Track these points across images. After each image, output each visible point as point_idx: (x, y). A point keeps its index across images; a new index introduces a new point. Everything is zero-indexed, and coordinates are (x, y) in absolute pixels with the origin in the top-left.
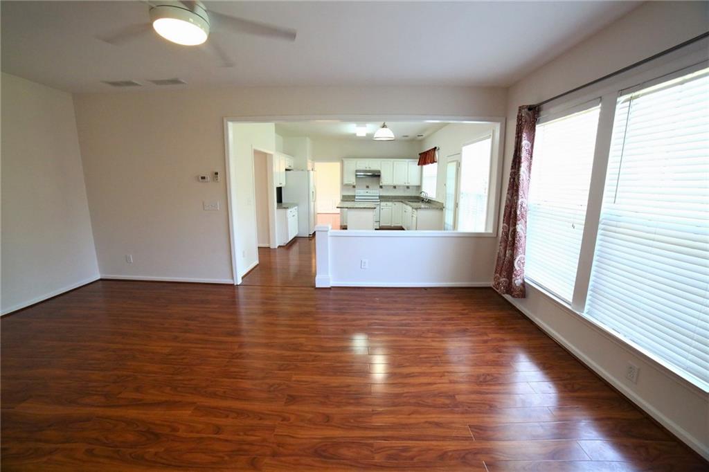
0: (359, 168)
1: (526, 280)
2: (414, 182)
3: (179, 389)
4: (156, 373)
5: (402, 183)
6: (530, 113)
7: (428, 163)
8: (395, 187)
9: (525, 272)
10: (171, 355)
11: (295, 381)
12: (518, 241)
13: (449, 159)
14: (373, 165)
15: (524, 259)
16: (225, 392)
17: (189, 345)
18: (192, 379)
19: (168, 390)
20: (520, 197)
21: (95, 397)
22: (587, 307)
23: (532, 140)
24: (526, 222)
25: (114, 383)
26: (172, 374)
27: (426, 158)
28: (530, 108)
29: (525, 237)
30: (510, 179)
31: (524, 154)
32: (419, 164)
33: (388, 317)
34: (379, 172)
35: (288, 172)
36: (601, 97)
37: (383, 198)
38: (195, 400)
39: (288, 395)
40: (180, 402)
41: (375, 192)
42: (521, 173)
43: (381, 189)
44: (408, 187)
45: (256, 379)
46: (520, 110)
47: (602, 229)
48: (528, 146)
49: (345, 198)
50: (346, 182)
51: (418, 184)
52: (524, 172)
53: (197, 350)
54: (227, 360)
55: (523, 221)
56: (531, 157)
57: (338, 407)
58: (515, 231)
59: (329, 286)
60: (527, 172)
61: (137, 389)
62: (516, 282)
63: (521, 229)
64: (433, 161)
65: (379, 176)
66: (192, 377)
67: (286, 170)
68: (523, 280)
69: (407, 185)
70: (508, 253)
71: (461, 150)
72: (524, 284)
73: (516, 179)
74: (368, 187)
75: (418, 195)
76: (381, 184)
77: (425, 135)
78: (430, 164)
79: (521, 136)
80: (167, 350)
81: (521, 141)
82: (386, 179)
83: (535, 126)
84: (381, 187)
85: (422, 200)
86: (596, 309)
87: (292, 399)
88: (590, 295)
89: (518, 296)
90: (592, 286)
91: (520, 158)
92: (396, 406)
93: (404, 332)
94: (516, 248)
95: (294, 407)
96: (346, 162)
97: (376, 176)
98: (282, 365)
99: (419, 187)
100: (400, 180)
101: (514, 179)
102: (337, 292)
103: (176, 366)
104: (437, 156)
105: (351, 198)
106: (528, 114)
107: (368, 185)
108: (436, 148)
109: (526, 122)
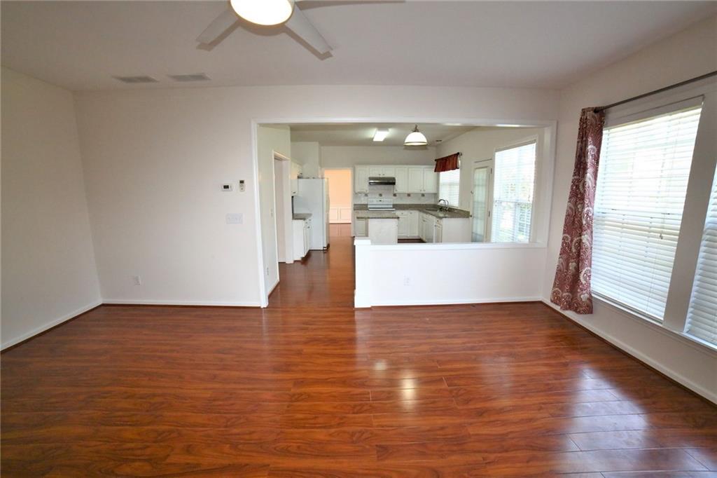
0: (372, 176)
1: (593, 295)
2: (430, 188)
3: (240, 446)
4: (204, 425)
5: (416, 191)
6: (596, 116)
7: (449, 170)
8: (409, 195)
9: (591, 285)
10: (214, 400)
11: (378, 426)
12: (585, 253)
13: (478, 165)
14: (387, 172)
15: (590, 272)
16: (299, 447)
17: (233, 386)
18: (253, 432)
19: (227, 448)
20: (586, 205)
21: (137, 464)
22: (687, 326)
23: (598, 144)
24: (592, 232)
25: (155, 442)
26: (226, 427)
27: (445, 164)
28: (596, 110)
29: (591, 248)
30: (572, 186)
31: (590, 160)
32: (435, 171)
33: (449, 341)
34: (394, 179)
35: (300, 180)
36: (703, 95)
37: (397, 207)
38: (267, 461)
39: (377, 446)
40: (247, 465)
41: (388, 200)
42: (587, 180)
43: (395, 198)
44: (423, 195)
45: (331, 427)
46: (584, 112)
47: (707, 240)
48: (594, 150)
49: (358, 208)
50: (357, 191)
51: (434, 191)
52: (590, 179)
53: (243, 391)
54: (286, 403)
55: (589, 231)
56: (598, 163)
57: (442, 457)
58: (580, 242)
59: (369, 306)
60: (592, 179)
61: (188, 450)
62: (582, 296)
63: (588, 240)
64: (455, 167)
65: (394, 184)
66: (252, 430)
67: (299, 177)
68: (591, 295)
69: (422, 192)
70: (572, 265)
71: (494, 156)
72: (590, 299)
73: (581, 187)
74: (381, 195)
75: (436, 203)
76: (395, 192)
77: (443, 140)
78: (451, 171)
79: (587, 141)
80: (208, 394)
81: (586, 145)
82: (400, 187)
83: (602, 130)
84: (395, 195)
85: (442, 209)
86: (703, 328)
87: (384, 451)
88: (691, 312)
89: (585, 312)
90: (693, 302)
91: (586, 164)
92: (506, 451)
93: (473, 357)
94: (582, 260)
95: (390, 462)
96: (358, 168)
97: (391, 182)
98: (355, 406)
99: (436, 195)
100: (415, 188)
101: (577, 187)
102: (379, 312)
103: (227, 415)
104: (460, 162)
105: (364, 207)
106: (593, 117)
107: (380, 192)
108: (458, 153)
109: (591, 125)
